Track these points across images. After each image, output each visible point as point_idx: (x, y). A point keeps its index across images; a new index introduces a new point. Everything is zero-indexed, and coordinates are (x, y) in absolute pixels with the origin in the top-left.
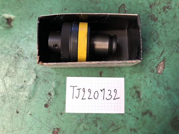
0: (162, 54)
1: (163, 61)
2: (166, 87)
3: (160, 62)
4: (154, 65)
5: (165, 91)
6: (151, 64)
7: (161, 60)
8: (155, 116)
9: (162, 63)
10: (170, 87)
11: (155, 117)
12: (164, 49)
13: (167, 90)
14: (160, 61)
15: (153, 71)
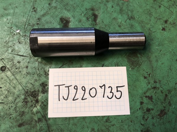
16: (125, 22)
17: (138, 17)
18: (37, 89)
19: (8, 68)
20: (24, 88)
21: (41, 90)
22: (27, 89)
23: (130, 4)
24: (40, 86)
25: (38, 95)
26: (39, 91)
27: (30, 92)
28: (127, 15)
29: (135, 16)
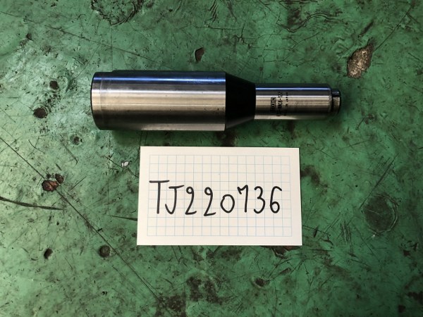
0: (366, 29)
1: (368, 48)
2: (366, 113)
3: (360, 50)
4: (342, 52)
5: (363, 124)
6: (335, 49)
7: (364, 44)
8: (326, 186)
9: (363, 52)
10: (376, 117)
11: (325, 188)
12: (376, 18)
13: (367, 123)
14: (360, 45)
15: (339, 68)
16: (357, 129)
17: (384, 114)
18: (180, 293)
19: (114, 250)
20: (154, 291)
21: (188, 292)
22: (161, 294)
23: (366, 84)
24: (186, 284)
25: (184, 304)
26: (184, 295)
27: (167, 298)
28: (360, 112)
29: (378, 113)
